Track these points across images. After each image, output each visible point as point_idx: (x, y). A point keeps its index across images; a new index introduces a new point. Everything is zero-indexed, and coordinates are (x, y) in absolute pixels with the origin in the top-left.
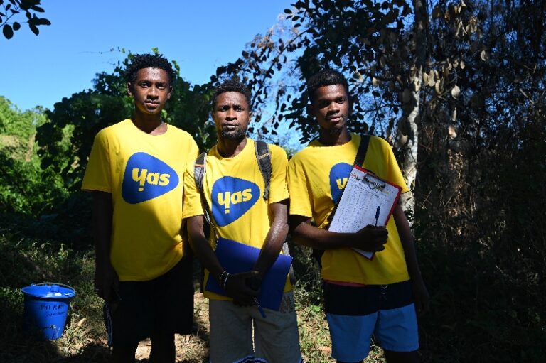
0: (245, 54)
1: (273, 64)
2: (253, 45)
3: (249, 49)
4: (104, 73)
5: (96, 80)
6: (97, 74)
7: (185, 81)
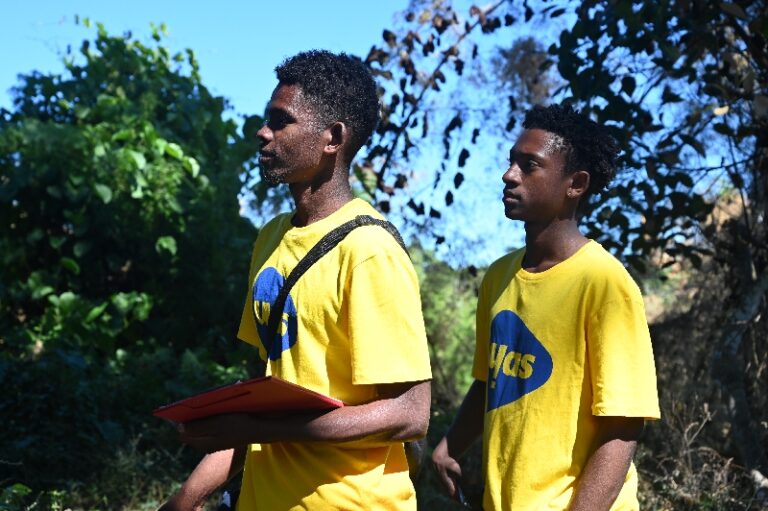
0: (388, 36)
1: (445, 61)
2: (409, 18)
3: (401, 29)
4: (35, 72)
5: (18, 90)
6: (20, 76)
7: (214, 94)
